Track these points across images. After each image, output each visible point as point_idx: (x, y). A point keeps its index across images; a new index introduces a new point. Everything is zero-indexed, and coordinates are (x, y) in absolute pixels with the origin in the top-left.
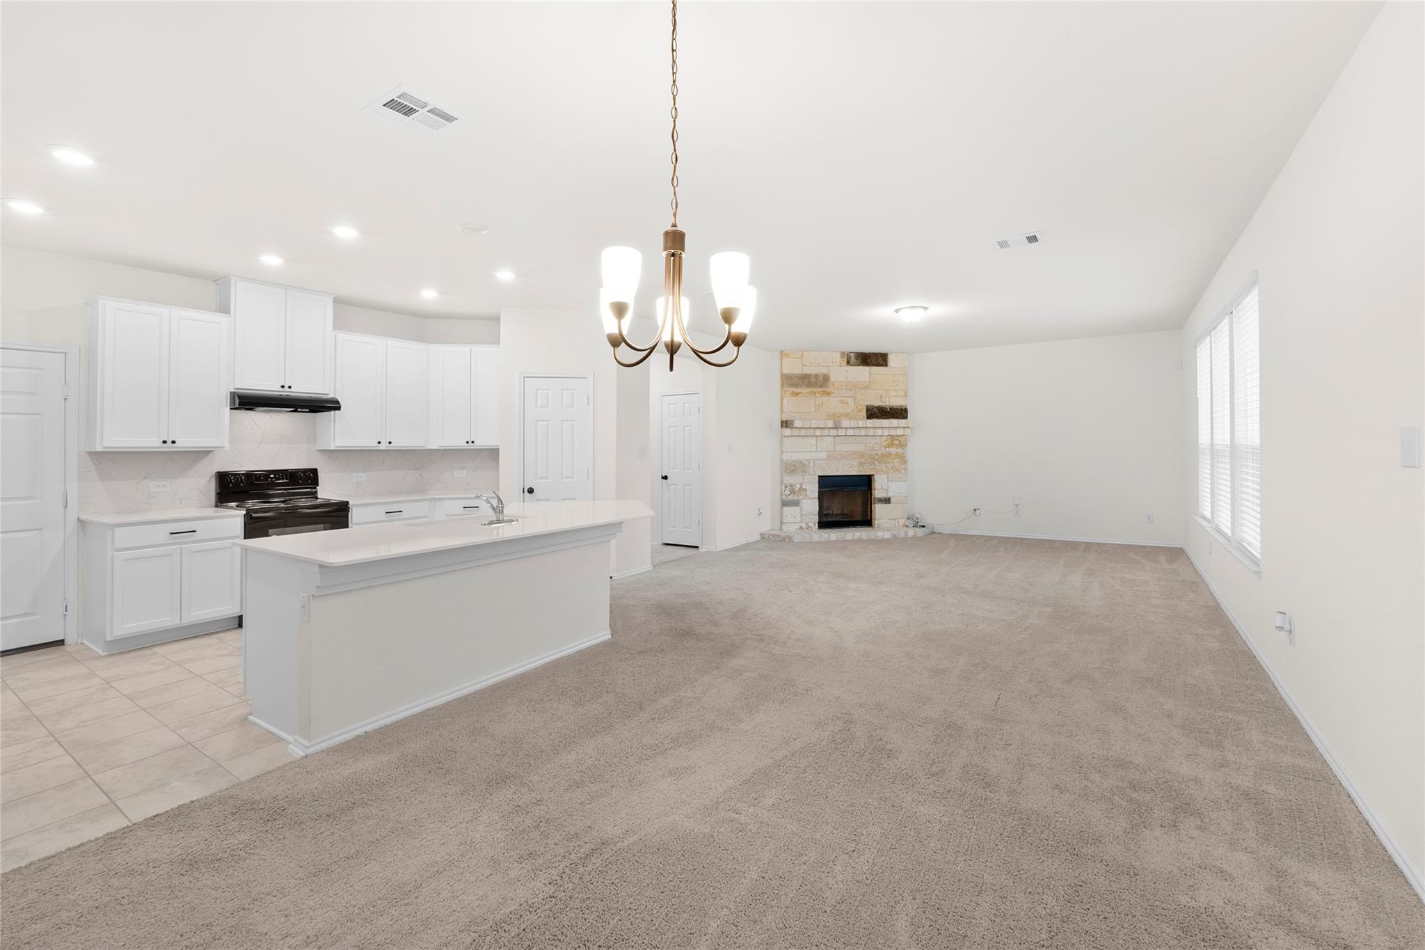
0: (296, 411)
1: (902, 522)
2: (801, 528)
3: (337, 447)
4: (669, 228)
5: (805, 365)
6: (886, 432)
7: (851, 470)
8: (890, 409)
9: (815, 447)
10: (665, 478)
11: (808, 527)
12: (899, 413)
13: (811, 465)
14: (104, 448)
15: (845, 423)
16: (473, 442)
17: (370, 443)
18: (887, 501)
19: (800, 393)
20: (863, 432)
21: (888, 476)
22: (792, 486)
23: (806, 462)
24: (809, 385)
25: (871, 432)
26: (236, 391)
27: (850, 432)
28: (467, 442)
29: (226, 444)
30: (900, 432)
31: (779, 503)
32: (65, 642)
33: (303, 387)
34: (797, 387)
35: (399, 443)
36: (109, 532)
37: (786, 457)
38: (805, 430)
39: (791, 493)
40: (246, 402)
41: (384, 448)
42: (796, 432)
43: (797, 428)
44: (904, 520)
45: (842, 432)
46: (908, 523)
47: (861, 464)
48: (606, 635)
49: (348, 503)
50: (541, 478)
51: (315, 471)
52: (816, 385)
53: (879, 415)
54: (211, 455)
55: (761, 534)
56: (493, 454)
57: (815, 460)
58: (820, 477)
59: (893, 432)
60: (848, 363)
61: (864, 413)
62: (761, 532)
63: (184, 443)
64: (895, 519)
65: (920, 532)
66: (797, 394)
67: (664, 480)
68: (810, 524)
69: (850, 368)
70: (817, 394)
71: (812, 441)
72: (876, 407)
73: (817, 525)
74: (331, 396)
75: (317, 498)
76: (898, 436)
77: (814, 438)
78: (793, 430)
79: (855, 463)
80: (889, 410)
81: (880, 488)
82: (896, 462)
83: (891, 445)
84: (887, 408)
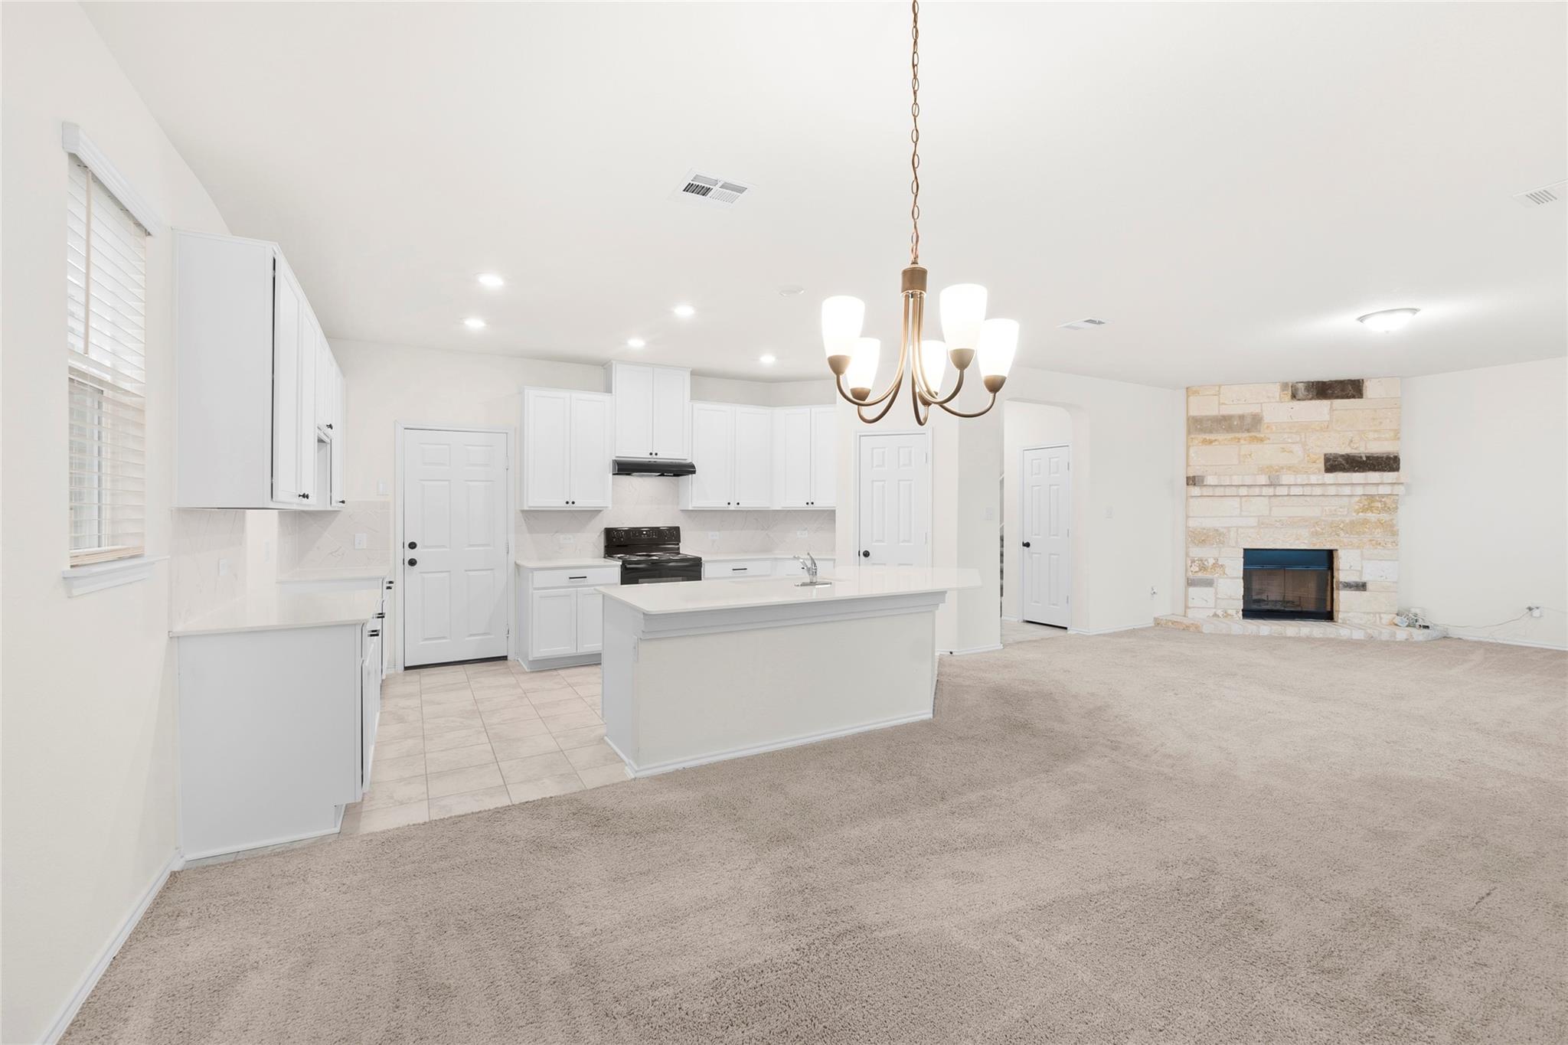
0: (662, 475)
1: (1386, 618)
2: (1215, 615)
3: (695, 507)
4: (908, 265)
5: (1223, 404)
6: (1359, 491)
7: (1297, 542)
8: (1368, 458)
9: (1239, 510)
10: (1027, 545)
11: (1226, 615)
12: (1388, 463)
13: (1232, 534)
14: (530, 507)
15: (1287, 478)
16: (812, 503)
17: (721, 504)
18: (1362, 587)
19: (1216, 440)
20: (1318, 491)
21: (1362, 552)
22: (1202, 561)
23: (1225, 531)
24: (1230, 429)
25: (1332, 491)
26: (617, 459)
27: (1295, 491)
28: (807, 504)
29: (610, 506)
30: (1383, 490)
31: (1182, 582)
32: (508, 658)
33: (668, 454)
34: (1211, 432)
35: (747, 504)
36: (530, 574)
37: (1192, 523)
38: (1222, 489)
39: (1200, 570)
40: (624, 468)
41: (733, 509)
42: (1206, 491)
43: (1210, 486)
44: (1390, 617)
45: (1281, 491)
46: (1397, 620)
47: (1316, 534)
48: (926, 714)
49: (701, 558)
50: (877, 541)
51: (677, 529)
52: (1241, 429)
53: (1347, 466)
54: (600, 514)
55: (1156, 619)
56: (830, 515)
57: (1238, 528)
58: (1245, 550)
59: (1372, 491)
60: (1294, 396)
61: (1322, 466)
62: (1156, 616)
63: (582, 503)
64: (1375, 614)
65: (1419, 635)
66: (1211, 442)
67: (1025, 548)
68: (1230, 612)
69: (1296, 404)
70: (1242, 441)
71: (1236, 502)
72: (1343, 456)
73: (1241, 613)
74: (689, 461)
75: (679, 554)
76: (1382, 496)
77: (1238, 499)
78: (1204, 489)
80: (1364, 459)
81: (1346, 569)
82: (1378, 534)
83: (1367, 509)
84: (1361, 457)
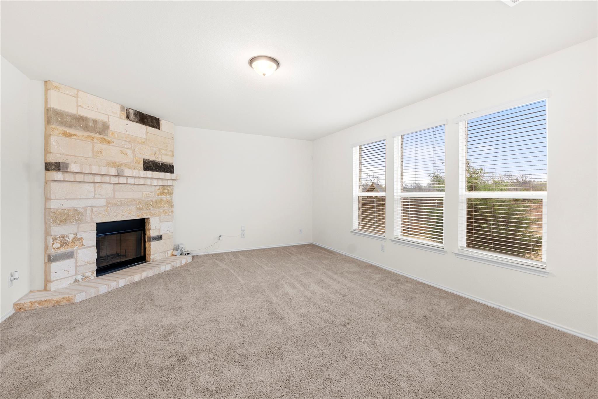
1: (170, 253)
2: (76, 281)
5: (81, 106)
6: (160, 183)
7: (130, 215)
8: (162, 164)
9: (93, 194)
11: (85, 278)
12: (168, 168)
13: (89, 212)
15: (128, 172)
18: (159, 238)
19: (75, 135)
20: (142, 182)
21: (160, 218)
22: (63, 237)
23: (82, 210)
24: (86, 128)
25: (148, 182)
27: (131, 181)
30: (170, 183)
31: (41, 258)
34: (70, 127)
37: (53, 205)
38: (82, 176)
39: (62, 246)
42: (69, 177)
43: (73, 172)
44: (171, 252)
45: (122, 180)
46: (175, 253)
47: (139, 209)
52: (94, 130)
53: (154, 168)
57: (92, 207)
58: (98, 224)
59: (165, 183)
60: (128, 117)
61: (142, 165)
62: (15, 300)
64: (165, 252)
65: (189, 258)
66: (70, 135)
68: (87, 274)
69: (128, 122)
70: (95, 140)
71: (90, 187)
72: (152, 161)
73: (95, 272)
76: (168, 186)
77: (92, 185)
78: (67, 175)
79: (133, 208)
81: (153, 230)
82: (166, 207)
83: (162, 193)
84: (159, 164)
